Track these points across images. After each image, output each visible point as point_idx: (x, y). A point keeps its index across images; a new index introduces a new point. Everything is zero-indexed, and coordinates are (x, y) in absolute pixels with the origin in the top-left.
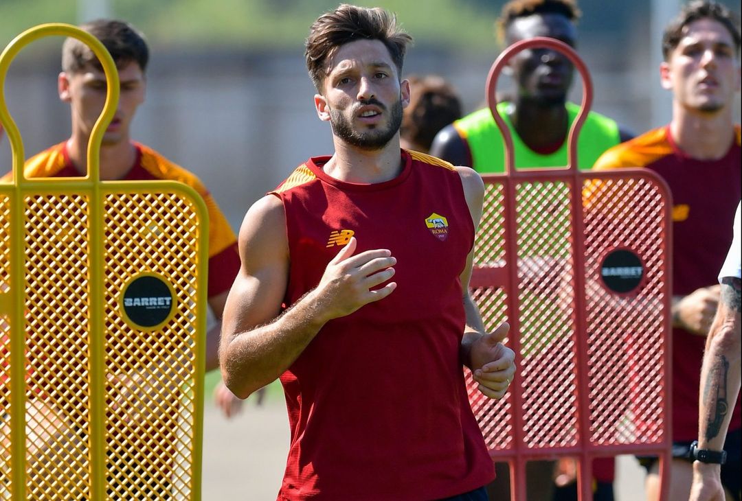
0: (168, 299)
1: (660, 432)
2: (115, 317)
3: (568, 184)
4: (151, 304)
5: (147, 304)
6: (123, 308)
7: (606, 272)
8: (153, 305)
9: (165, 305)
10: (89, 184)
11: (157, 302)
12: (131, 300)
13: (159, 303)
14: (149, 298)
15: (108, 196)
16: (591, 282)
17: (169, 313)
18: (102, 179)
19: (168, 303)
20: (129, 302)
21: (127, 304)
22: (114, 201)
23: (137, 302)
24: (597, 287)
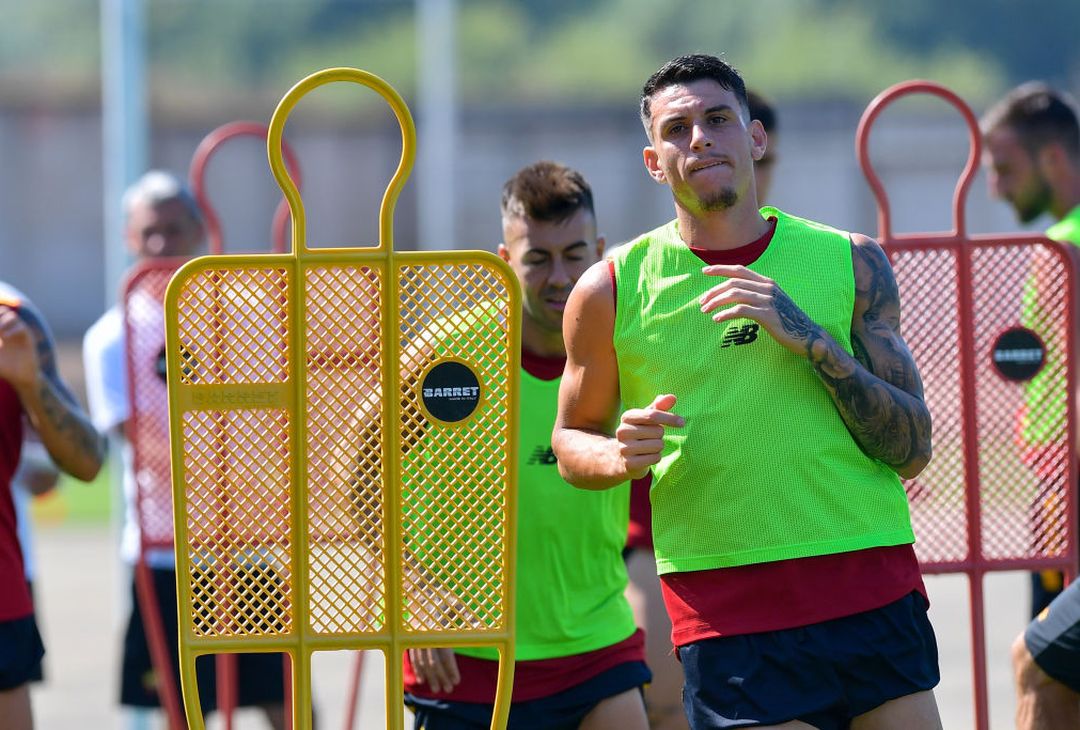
0: (474, 389)
1: (1065, 544)
2: (412, 411)
3: (954, 252)
4: (455, 394)
5: (450, 395)
6: (421, 399)
7: (1000, 356)
8: (457, 396)
9: (471, 395)
10: (383, 255)
11: (462, 392)
12: (431, 390)
13: (465, 394)
14: (452, 388)
15: (404, 269)
16: (982, 368)
17: (475, 406)
18: (395, 250)
19: (475, 394)
20: (429, 393)
21: (426, 395)
22: (411, 274)
23: (438, 392)
24: (989, 374)
